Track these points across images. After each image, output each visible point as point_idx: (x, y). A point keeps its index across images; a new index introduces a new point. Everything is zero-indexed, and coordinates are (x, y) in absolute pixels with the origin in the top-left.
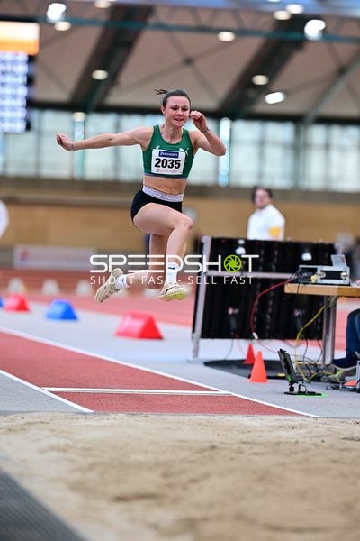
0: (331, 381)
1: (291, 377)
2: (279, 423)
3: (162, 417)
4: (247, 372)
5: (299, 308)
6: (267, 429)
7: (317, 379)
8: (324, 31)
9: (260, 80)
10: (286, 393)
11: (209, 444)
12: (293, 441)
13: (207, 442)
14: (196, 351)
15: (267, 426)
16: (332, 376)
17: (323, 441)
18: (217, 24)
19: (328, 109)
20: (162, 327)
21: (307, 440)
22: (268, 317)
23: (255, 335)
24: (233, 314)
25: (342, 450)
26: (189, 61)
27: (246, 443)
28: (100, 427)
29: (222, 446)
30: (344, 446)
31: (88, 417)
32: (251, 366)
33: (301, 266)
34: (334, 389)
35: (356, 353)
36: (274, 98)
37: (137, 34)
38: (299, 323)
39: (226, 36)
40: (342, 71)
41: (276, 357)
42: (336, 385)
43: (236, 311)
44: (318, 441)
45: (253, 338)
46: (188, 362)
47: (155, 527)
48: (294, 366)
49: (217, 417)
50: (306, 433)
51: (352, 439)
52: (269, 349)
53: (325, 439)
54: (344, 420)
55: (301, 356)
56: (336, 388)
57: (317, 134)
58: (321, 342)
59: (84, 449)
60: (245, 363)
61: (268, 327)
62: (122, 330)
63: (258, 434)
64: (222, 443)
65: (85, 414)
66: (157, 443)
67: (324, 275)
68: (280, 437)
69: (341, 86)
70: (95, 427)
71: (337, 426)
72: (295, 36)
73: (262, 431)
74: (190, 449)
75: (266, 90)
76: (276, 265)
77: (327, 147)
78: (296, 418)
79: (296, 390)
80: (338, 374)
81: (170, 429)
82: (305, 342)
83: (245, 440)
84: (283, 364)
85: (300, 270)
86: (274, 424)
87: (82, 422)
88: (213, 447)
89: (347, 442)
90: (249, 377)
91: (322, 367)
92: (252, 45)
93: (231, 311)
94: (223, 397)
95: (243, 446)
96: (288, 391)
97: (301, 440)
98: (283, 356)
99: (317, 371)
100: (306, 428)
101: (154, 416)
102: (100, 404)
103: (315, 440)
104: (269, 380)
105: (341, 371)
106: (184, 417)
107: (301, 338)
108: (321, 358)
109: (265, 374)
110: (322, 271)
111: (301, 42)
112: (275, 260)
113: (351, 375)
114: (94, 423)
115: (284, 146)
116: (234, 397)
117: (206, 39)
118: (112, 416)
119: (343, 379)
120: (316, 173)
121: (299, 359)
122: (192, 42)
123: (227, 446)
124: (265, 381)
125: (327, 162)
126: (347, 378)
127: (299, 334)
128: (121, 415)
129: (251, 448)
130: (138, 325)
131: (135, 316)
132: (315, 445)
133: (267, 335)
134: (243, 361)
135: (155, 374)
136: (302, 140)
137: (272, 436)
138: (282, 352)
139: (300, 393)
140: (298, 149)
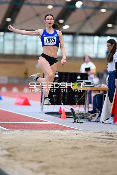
0: (88, 119)
1: (75, 117)
2: (72, 133)
3: (32, 131)
4: (59, 116)
5: (77, 94)
6: (68, 135)
7: (83, 118)
8: (82, 5)
9: (61, 21)
10: (73, 123)
11: (49, 140)
12: (77, 139)
13: (47, 139)
14: (42, 109)
15: (68, 134)
16: (88, 117)
17: (87, 139)
18: (47, 3)
19: (84, 30)
20: (30, 102)
21: (82, 138)
22: (66, 98)
23: (62, 103)
24: (55, 97)
25: (94, 142)
26: (38, 15)
27: (61, 139)
28: (11, 135)
29: (53, 141)
30: (94, 140)
31: (7, 131)
32: (61, 114)
33: (77, 80)
34: (89, 121)
35: (96, 109)
36: (66, 27)
37: (21, 6)
38: (76, 99)
39: (50, 7)
40: (88, 18)
41: (70, 111)
42: (89, 120)
43: (55, 96)
44: (86, 139)
45: (61, 104)
46: (40, 113)
47: (32, 169)
48: (76, 113)
49: (50, 131)
50: (81, 136)
51: (97, 138)
52: (67, 108)
53: (87, 138)
54: (93, 132)
55: (77, 110)
56: (90, 121)
57: (80, 39)
58: (84, 106)
59: (6, 142)
60: (59, 113)
61: (66, 101)
62: (17, 102)
63: (65, 137)
64: (53, 140)
65: (6, 130)
66: (30, 140)
67: (85, 83)
68: (72, 138)
69: (88, 23)
70: (9, 135)
71: (91, 134)
72: (72, 7)
73: (66, 136)
74: (42, 142)
75: (63, 24)
76: (69, 80)
77: (83, 43)
78: (77, 131)
79: (76, 122)
80: (90, 116)
81: (35, 135)
82: (79, 106)
83: (60, 139)
84: (72, 113)
85: (77, 82)
86: (70, 133)
87: (5, 133)
88: (50, 141)
89: (95, 139)
90: (60, 117)
91: (85, 114)
92: (59, 10)
93: (54, 96)
94: (52, 124)
95: (60, 140)
96: (74, 122)
97: (79, 139)
98: (72, 110)
99: (83, 115)
100: (81, 134)
101: (29, 131)
102: (10, 127)
103: (84, 138)
104: (67, 119)
105: (91, 115)
106: (39, 131)
107: (77, 105)
108: (84, 111)
109: (66, 116)
110: (85, 82)
111: (74, 9)
112: (68, 79)
113: (94, 117)
114: (8, 133)
115: (69, 43)
116: (56, 124)
117: (43, 8)
118: (15, 131)
119: (92, 118)
120: (80, 51)
121: (77, 111)
122: (39, 9)
123: (55, 141)
124: (66, 119)
125: (83, 48)
126: (93, 117)
127: (77, 103)
128: (18, 131)
129: (63, 141)
130: (22, 101)
131: (21, 98)
132: (85, 140)
133: (66, 103)
134: (58, 112)
135: (29, 117)
136: (75, 41)
137: (69, 137)
138: (72, 109)
139: (78, 123)
140: (74, 44)
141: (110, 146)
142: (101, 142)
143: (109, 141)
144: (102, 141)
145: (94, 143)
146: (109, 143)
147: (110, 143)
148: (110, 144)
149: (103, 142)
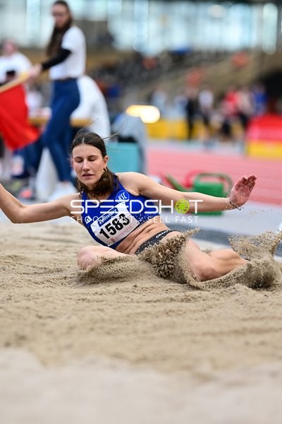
141: (59, 257)
142: (38, 248)
143: (59, 246)
144: (42, 246)
145: (23, 251)
146: (58, 249)
147: (59, 251)
148: (60, 254)
149: (43, 248)
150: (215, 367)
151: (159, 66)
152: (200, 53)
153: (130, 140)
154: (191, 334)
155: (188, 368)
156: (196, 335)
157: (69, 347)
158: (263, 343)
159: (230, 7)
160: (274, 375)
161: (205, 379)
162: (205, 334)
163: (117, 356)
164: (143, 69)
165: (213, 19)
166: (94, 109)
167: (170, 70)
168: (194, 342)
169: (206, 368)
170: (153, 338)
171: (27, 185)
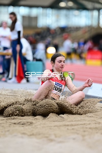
150: (56, 137)
151: (56, 33)
152: (70, 28)
153: (40, 60)
154: (50, 126)
155: (47, 137)
156: (52, 127)
157: (8, 131)
158: (73, 129)
159: (81, 11)
160: (74, 139)
161: (52, 140)
162: (55, 126)
163: (24, 134)
164: (50, 34)
165: (75, 16)
166: (27, 50)
167: (60, 34)
168: (50, 129)
169: (53, 137)
170: (37, 128)
171: (4, 76)
